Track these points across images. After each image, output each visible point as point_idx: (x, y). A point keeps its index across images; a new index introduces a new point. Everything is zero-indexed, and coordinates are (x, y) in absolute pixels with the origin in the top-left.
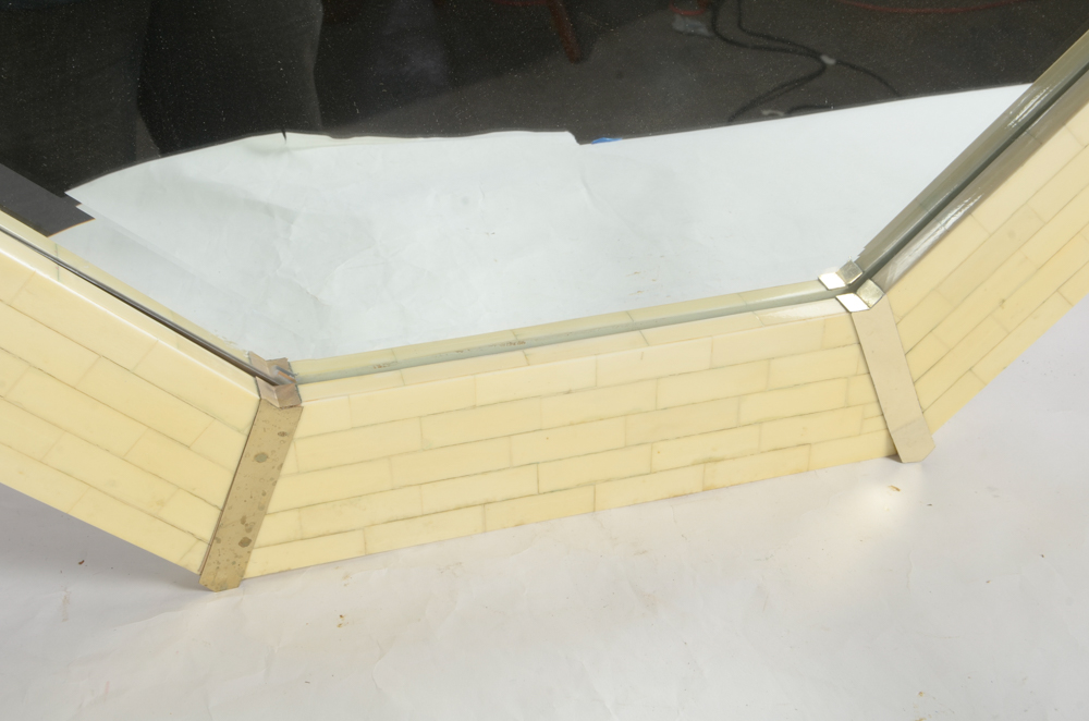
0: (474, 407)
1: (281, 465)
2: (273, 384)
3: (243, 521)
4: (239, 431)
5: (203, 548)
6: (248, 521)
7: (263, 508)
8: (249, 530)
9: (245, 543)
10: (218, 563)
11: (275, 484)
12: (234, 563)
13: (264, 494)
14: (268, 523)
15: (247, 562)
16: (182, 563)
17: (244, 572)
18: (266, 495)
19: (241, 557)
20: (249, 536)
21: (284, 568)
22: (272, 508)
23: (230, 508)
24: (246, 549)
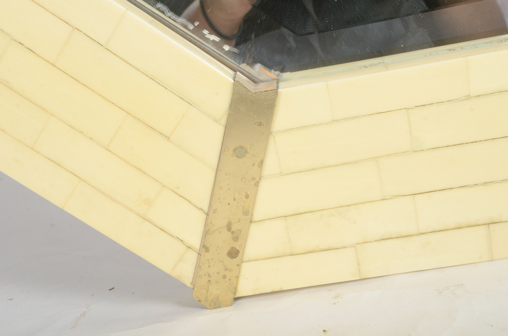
0: (468, 97)
1: (262, 163)
2: (255, 83)
3: (229, 226)
4: (216, 121)
5: (192, 257)
6: (234, 228)
7: (248, 213)
8: (236, 239)
9: (233, 253)
10: (209, 275)
11: (257, 184)
12: (224, 277)
13: (247, 197)
14: (254, 230)
15: (238, 277)
16: (175, 274)
17: (236, 288)
18: (250, 197)
19: (231, 270)
20: (237, 246)
21: (277, 289)
22: (258, 214)
23: (215, 211)
24: (236, 261)
